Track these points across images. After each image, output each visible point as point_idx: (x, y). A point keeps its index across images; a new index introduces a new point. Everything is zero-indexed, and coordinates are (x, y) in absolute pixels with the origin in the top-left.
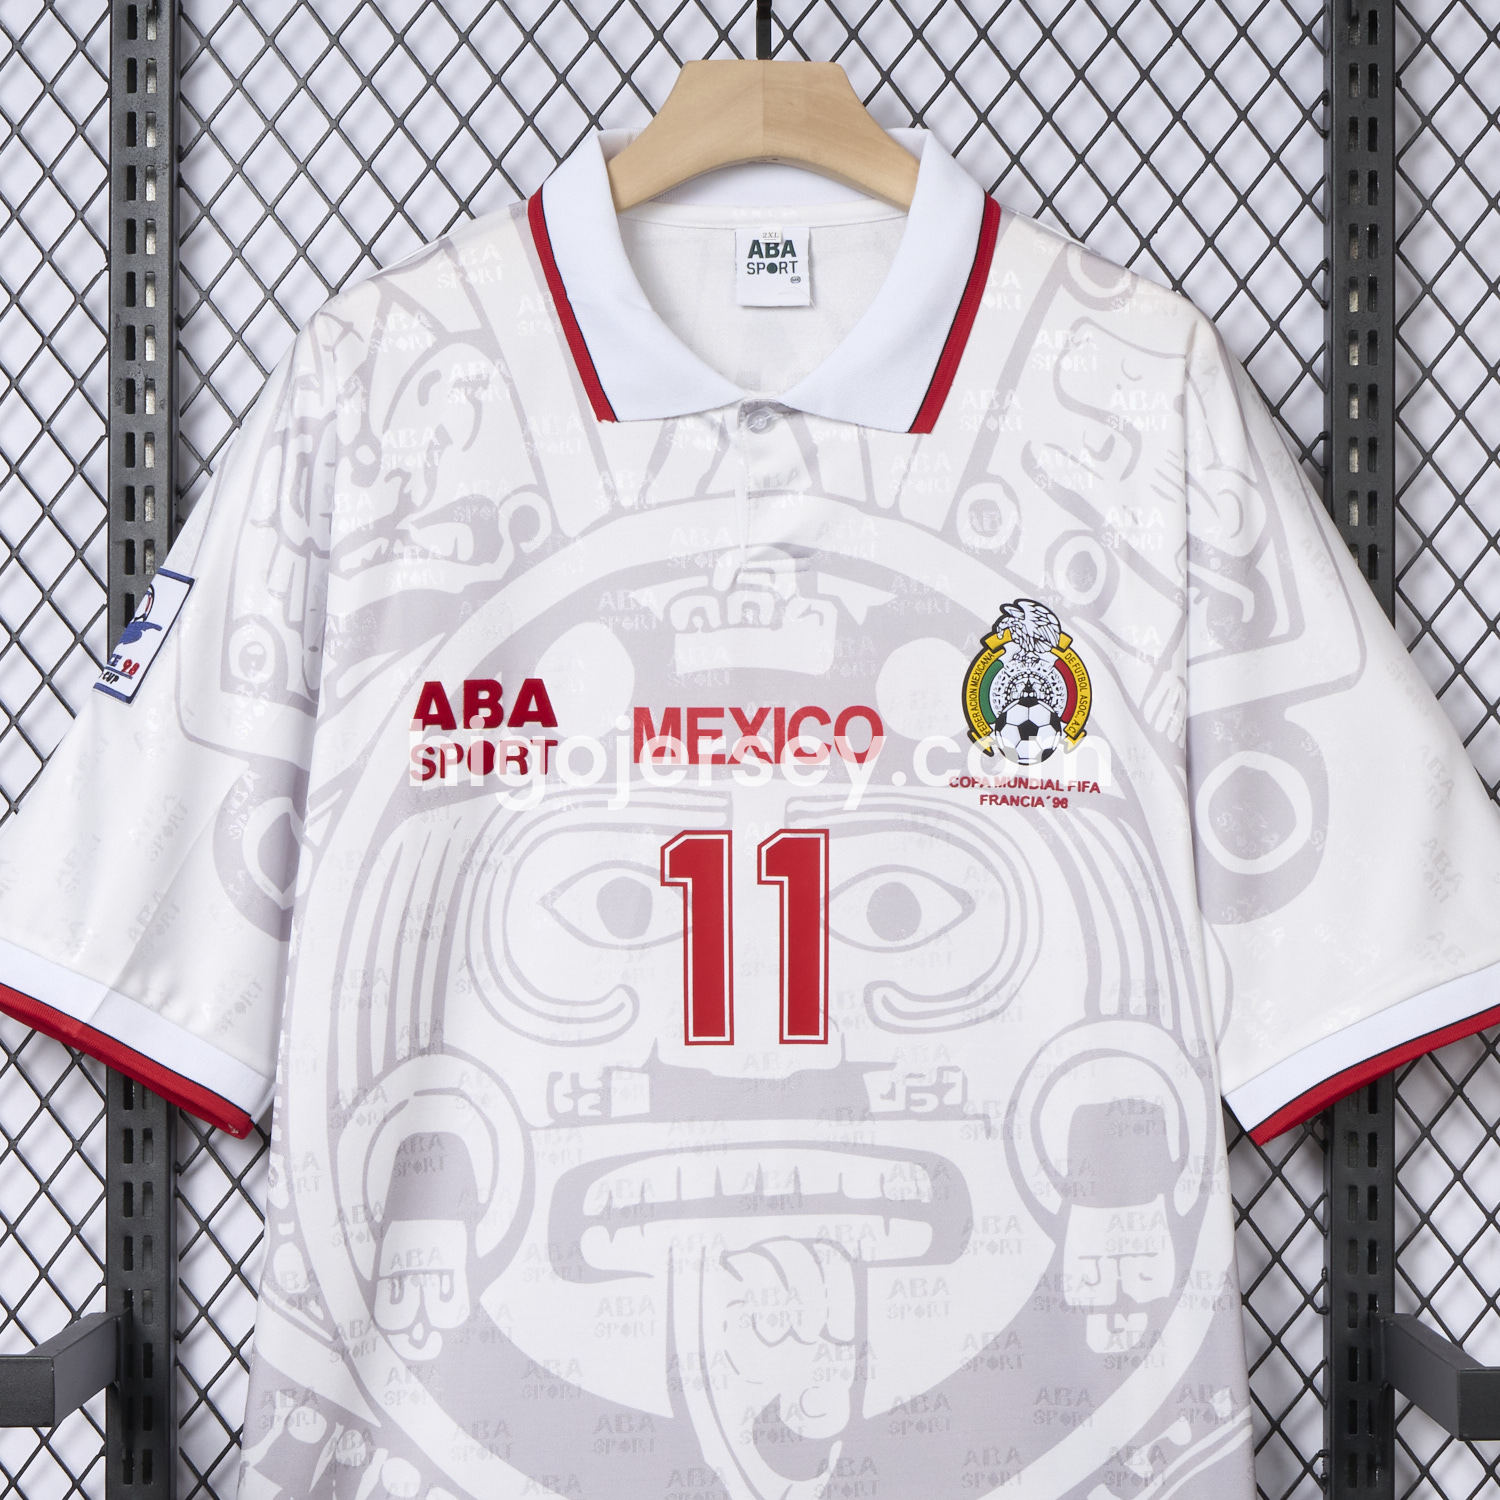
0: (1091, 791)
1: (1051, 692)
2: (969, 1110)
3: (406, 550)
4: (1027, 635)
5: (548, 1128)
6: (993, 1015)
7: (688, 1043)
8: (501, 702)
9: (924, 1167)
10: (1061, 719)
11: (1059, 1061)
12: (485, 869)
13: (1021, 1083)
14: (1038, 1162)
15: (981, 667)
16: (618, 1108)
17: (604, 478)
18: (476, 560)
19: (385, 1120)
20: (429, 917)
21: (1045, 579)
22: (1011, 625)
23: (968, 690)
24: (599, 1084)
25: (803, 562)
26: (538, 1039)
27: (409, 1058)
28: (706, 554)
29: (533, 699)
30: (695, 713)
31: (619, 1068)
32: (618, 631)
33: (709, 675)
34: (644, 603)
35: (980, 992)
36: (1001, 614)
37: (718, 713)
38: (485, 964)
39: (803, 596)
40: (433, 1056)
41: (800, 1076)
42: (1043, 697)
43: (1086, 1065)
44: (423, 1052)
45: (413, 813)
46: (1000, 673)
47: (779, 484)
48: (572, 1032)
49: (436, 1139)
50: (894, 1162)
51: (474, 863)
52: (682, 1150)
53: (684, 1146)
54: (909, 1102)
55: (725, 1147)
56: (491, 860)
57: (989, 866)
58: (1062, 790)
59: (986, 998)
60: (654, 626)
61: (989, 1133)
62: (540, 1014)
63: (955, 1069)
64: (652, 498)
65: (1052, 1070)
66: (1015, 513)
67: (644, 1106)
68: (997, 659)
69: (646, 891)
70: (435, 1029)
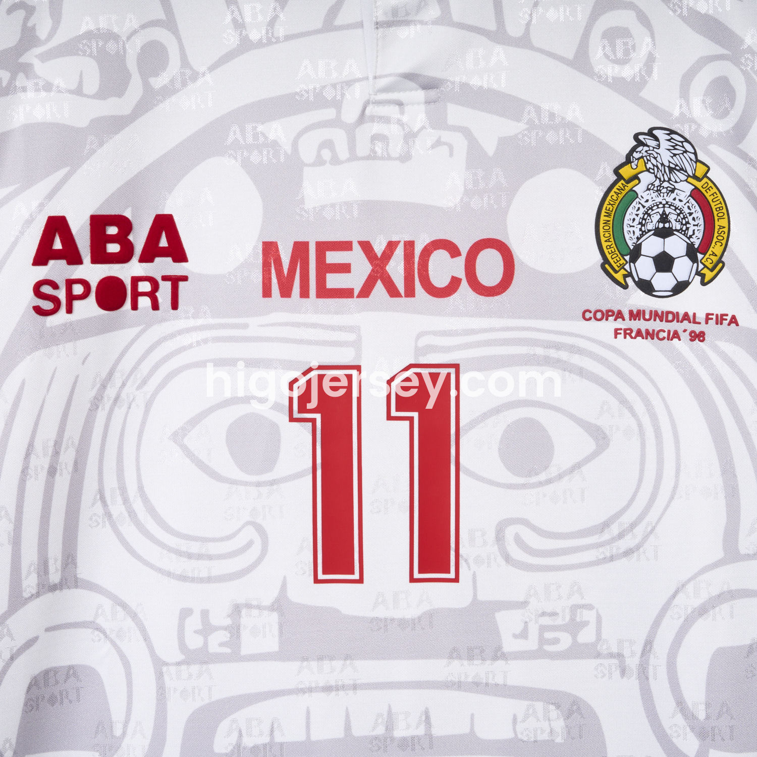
0: (729, 325)
1: (688, 223)
2: (603, 648)
3: (30, 84)
4: (662, 164)
5: (179, 664)
6: (628, 553)
7: (317, 581)
8: (131, 237)
9: (558, 707)
10: (698, 250)
11: (697, 602)
12: (118, 404)
13: (657, 624)
14: (674, 704)
15: (615, 198)
16: (249, 645)
17: (233, 12)
18: (102, 95)
19: (12, 658)
20: (56, 453)
21: (681, 107)
22: (645, 154)
23: (602, 222)
24: (228, 622)
25: (432, 93)
26: (169, 574)
27: (38, 595)
28: (334, 86)
29: (164, 234)
30: (323, 247)
31: (249, 606)
32: (246, 165)
33: (338, 207)
34: (271, 136)
35: (615, 529)
36: (635, 143)
37: (346, 246)
38: (119, 500)
39: (434, 128)
40: (66, 592)
41: (431, 616)
42: (678, 227)
43: (725, 608)
44: (53, 588)
45: (36, 348)
46: (634, 203)
47: (407, 14)
48: (202, 568)
49: (72, 672)
50: (526, 703)
51: (106, 399)
52: (310, 690)
53: (313, 685)
54: (542, 641)
55: (355, 687)
56: (123, 395)
57: (623, 401)
58: (699, 323)
59: (621, 536)
60: (282, 159)
61: (623, 672)
62: (170, 550)
63: (589, 607)
64: (280, 31)
65: (689, 611)
66: (648, 40)
67: (272, 644)
68: (631, 190)
69: (274, 427)
70: (67, 565)
